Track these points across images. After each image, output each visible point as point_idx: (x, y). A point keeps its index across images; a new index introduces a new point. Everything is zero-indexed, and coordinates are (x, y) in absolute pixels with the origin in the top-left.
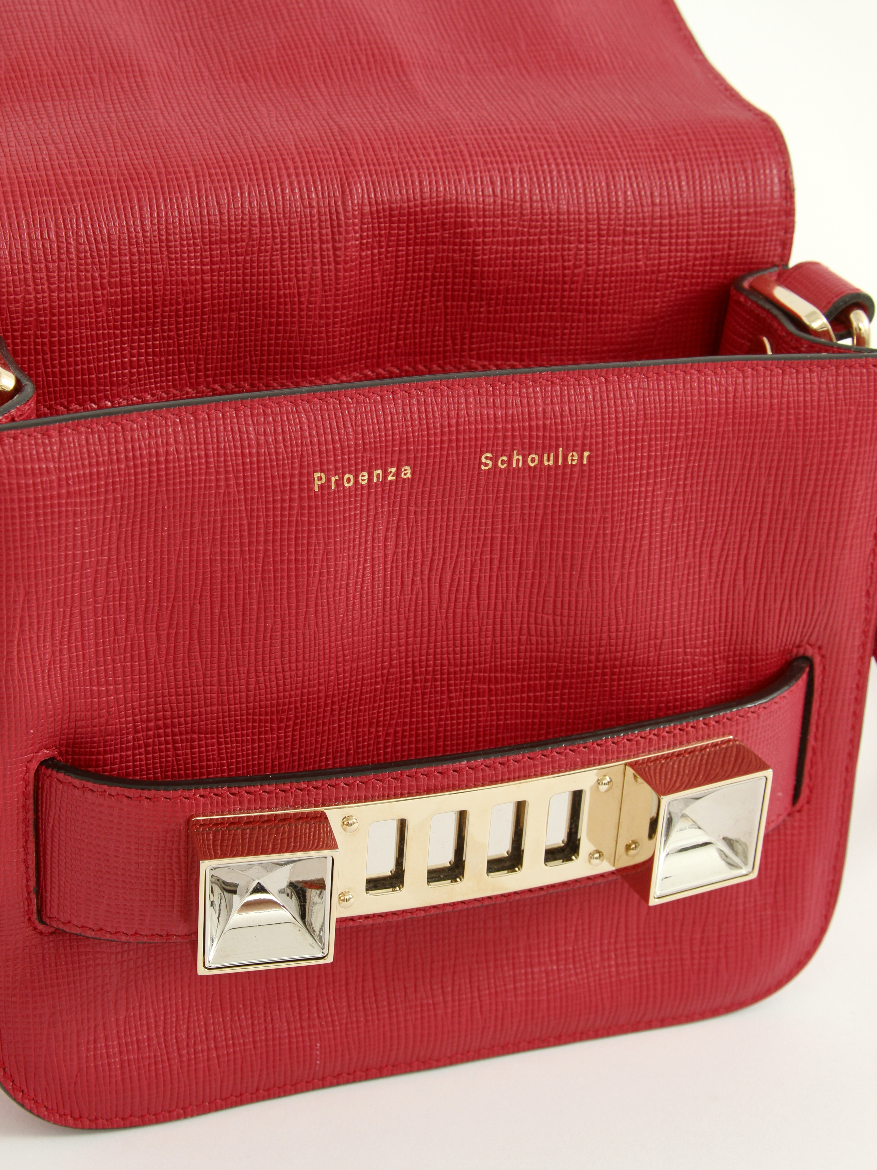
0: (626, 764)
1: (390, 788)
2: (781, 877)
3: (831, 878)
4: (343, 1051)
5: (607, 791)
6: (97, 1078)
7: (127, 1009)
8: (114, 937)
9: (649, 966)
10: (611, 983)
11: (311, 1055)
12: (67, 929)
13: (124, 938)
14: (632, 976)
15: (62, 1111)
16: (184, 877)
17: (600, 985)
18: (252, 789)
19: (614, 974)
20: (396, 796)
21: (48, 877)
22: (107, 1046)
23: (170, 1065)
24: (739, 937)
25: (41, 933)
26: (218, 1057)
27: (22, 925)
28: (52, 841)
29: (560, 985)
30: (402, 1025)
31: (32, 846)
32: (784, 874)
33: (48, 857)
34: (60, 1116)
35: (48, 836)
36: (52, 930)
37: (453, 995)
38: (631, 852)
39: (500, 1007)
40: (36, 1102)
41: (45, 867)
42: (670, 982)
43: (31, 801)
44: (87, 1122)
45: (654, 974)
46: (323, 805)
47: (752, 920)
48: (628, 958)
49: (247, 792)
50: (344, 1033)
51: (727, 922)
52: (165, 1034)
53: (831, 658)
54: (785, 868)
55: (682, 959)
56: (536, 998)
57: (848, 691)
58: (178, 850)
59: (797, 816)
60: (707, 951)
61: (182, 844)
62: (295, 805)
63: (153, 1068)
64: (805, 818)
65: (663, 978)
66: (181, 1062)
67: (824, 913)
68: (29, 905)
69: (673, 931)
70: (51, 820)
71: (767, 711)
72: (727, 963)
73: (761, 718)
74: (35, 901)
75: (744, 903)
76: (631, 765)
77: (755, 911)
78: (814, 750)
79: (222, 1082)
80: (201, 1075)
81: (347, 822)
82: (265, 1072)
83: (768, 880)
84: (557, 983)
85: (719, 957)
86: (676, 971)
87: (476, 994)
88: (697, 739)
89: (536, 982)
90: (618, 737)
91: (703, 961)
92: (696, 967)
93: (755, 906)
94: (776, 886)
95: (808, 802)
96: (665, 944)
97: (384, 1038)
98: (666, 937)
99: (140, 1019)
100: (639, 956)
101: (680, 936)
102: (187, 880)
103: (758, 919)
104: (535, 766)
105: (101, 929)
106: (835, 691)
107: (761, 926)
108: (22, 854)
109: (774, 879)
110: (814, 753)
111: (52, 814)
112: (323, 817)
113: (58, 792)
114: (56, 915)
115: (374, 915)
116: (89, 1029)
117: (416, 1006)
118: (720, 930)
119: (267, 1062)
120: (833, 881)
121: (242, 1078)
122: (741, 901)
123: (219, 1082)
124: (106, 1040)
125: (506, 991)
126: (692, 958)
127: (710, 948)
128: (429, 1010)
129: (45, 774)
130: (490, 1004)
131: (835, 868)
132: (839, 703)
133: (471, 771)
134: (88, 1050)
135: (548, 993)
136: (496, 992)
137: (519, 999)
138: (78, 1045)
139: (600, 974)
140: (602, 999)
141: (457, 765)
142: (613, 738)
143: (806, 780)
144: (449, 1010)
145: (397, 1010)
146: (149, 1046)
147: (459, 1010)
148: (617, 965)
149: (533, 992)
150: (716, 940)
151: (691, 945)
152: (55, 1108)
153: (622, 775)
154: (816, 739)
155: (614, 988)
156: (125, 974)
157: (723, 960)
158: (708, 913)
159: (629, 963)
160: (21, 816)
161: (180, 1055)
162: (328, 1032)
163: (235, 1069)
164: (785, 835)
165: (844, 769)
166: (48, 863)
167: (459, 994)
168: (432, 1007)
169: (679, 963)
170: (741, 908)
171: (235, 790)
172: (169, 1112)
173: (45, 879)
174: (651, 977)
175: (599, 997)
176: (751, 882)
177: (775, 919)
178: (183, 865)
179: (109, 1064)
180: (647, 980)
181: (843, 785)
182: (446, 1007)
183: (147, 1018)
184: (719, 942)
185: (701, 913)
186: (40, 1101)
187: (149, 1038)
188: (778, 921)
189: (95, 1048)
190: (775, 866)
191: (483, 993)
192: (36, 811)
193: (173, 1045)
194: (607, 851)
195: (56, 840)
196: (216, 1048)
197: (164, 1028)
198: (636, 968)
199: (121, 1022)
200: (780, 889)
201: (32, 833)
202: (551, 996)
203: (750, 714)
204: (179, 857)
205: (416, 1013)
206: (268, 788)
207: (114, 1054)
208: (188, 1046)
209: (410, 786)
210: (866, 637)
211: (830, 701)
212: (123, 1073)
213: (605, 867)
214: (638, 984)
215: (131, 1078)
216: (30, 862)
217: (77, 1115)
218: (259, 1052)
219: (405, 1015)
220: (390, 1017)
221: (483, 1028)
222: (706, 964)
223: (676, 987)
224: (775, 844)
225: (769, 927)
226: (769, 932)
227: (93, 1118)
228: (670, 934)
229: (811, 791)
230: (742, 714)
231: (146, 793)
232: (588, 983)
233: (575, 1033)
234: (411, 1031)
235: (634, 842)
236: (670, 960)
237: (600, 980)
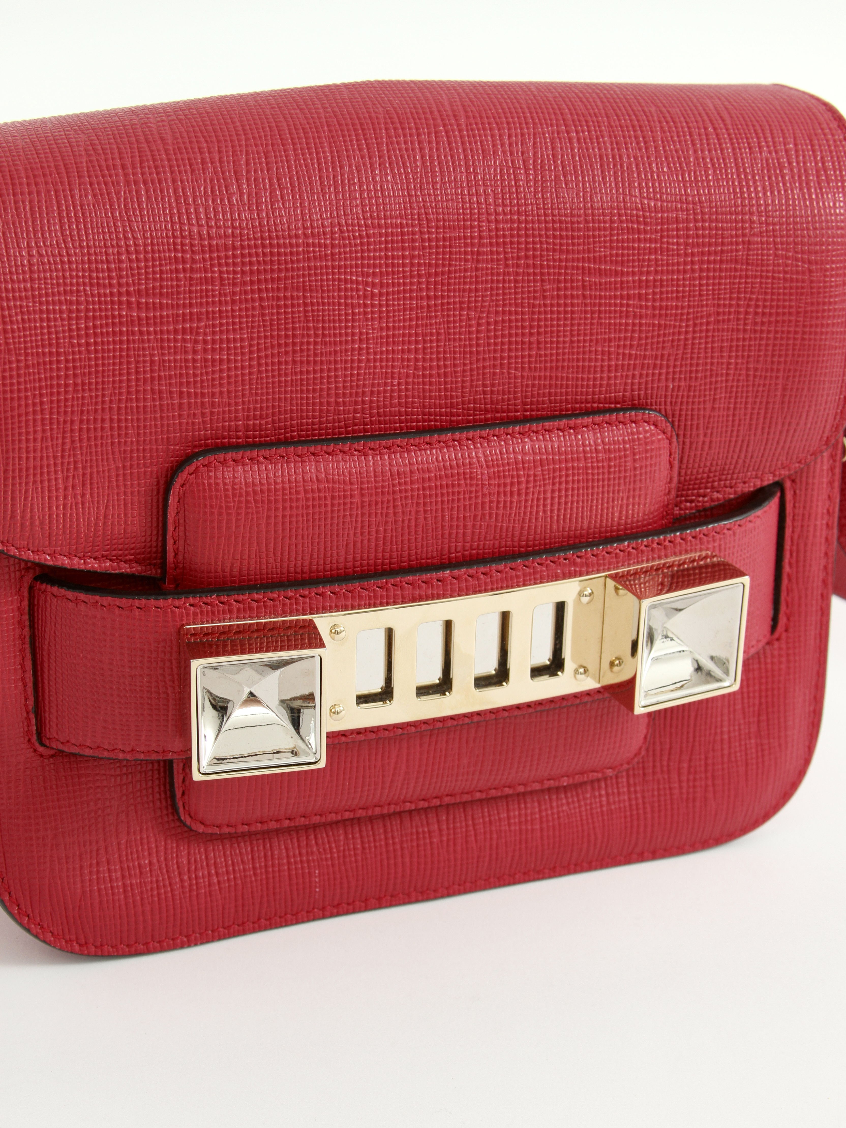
0: (606, 577)
1: (375, 597)
2: (764, 706)
3: (812, 708)
4: (341, 878)
5: (588, 603)
6: (101, 902)
7: (128, 833)
8: (112, 755)
9: (639, 795)
10: (602, 811)
11: (310, 882)
12: (66, 749)
13: (121, 756)
14: (622, 805)
15: (67, 937)
16: (177, 689)
17: (592, 814)
18: (241, 598)
19: (604, 803)
20: (381, 604)
21: (47, 697)
22: (109, 870)
23: (172, 890)
24: (726, 766)
25: (41, 756)
26: (219, 882)
27: (23, 746)
28: (49, 658)
29: (553, 814)
30: (399, 853)
31: (29, 664)
32: (767, 702)
33: (46, 676)
34: (66, 942)
35: (45, 653)
36: (52, 752)
37: (448, 824)
38: (616, 669)
39: (495, 836)
40: (42, 927)
41: (43, 687)
42: (660, 811)
43: (26, 617)
44: (93, 949)
45: (644, 803)
46: (311, 614)
47: (738, 749)
48: (618, 788)
49: (236, 601)
50: (341, 861)
51: (713, 750)
52: (166, 859)
53: (801, 482)
54: (767, 696)
55: (670, 789)
56: (529, 827)
57: (819, 516)
58: (170, 661)
59: (776, 644)
60: (695, 780)
61: (175, 656)
62: (284, 614)
63: (155, 892)
64: (784, 646)
65: (652, 807)
66: (183, 887)
67: (807, 743)
68: (28, 726)
69: (661, 760)
70: (47, 637)
71: (742, 529)
72: (715, 792)
73: (737, 536)
74: (34, 721)
75: (729, 732)
76: (611, 576)
77: (740, 740)
78: (789, 576)
79: (224, 908)
80: (203, 901)
81: (334, 631)
82: (265, 899)
83: (751, 709)
84: (549, 812)
85: (706, 786)
86: (665, 800)
87: (470, 823)
88: (675, 554)
89: (529, 811)
90: (598, 549)
91: (691, 790)
92: (684, 796)
93: (740, 734)
94: (759, 715)
95: (786, 630)
96: (654, 773)
97: (382, 865)
98: (654, 767)
99: (142, 844)
100: (629, 785)
101: (668, 766)
102: (180, 693)
103: (743, 748)
104: (517, 577)
105: (99, 747)
106: (806, 516)
107: (746, 754)
108: (20, 672)
109: (756, 708)
110: (790, 580)
111: (47, 630)
112: (311, 626)
113: (53, 607)
114: (55, 735)
115: (366, 729)
116: (91, 851)
117: (412, 834)
118: (706, 758)
119: (267, 889)
120: (814, 712)
121: (243, 905)
122: (725, 729)
123: (221, 908)
124: (108, 864)
125: (500, 820)
126: (681, 787)
127: (698, 777)
128: (424, 838)
129: (40, 590)
130: (485, 833)
131: (815, 698)
132: (811, 529)
133: (455, 581)
134: (91, 873)
135: (541, 822)
136: (490, 821)
137: (513, 828)
138: (81, 867)
139: (591, 804)
140: (594, 828)
141: (440, 574)
142: (592, 550)
143: (783, 608)
144: (445, 838)
145: (393, 837)
146: (151, 870)
147: (455, 839)
148: (607, 794)
149: (526, 821)
150: (703, 769)
151: (679, 774)
152: (61, 933)
153: (602, 587)
154: (790, 564)
155: (606, 818)
156: (124, 798)
157: (711, 789)
158: (694, 741)
159: (619, 793)
160: (18, 632)
161: (182, 880)
162: (326, 859)
163: (236, 896)
164: (766, 663)
165: (819, 597)
166: (46, 682)
167: (454, 823)
168: (427, 835)
169: (668, 792)
170: (726, 736)
171: (225, 599)
172: (173, 939)
173: (44, 700)
174: (641, 806)
175: (591, 826)
176: (734, 693)
177: (759, 748)
178: (176, 677)
179: (112, 888)
180: (638, 809)
181: (819, 613)
182: (441, 835)
183: (148, 843)
184: (706, 771)
185: (687, 742)
186: (46, 926)
187: (150, 863)
188: (763, 750)
189: (98, 872)
190: (757, 694)
191: (477, 822)
192: (32, 627)
193: (174, 871)
194: (592, 667)
195: (52, 657)
196: (217, 873)
197: (165, 853)
198: (626, 797)
199: (123, 847)
200: (764, 717)
201: (28, 651)
202: (545, 825)
203: (726, 531)
204: (172, 669)
205: (412, 840)
206: (256, 596)
207: (117, 878)
208: (189, 871)
209: (395, 595)
210: (834, 461)
211: (802, 526)
212: (126, 897)
213: (589, 684)
214: (628, 813)
215: (134, 902)
216: (28, 681)
217: (83, 941)
218: (259, 878)
219: (402, 842)
220: (387, 845)
221: (479, 857)
222: (694, 793)
223: (666, 816)
224: (756, 673)
225: (754, 756)
226: (754, 761)
227: (99, 944)
228: (658, 764)
229: (788, 619)
230: (718, 530)
231: (137, 603)
232: (580, 812)
233: (569, 865)
234: (407, 860)
235: (617, 658)
236: (659, 789)
237: (591, 809)
